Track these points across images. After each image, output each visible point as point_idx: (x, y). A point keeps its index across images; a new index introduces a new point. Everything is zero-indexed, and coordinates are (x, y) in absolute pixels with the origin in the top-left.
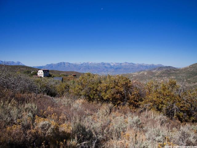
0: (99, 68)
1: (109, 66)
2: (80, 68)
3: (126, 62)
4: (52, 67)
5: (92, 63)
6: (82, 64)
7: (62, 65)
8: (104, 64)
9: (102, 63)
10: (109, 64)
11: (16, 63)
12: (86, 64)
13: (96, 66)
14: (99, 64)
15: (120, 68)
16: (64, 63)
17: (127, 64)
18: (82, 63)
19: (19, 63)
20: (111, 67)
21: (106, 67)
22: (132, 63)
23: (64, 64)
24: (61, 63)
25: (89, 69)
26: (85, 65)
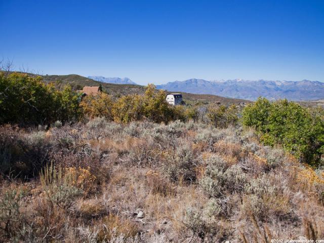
0: (256, 90)
1: (273, 87)
2: (223, 90)
3: (306, 81)
4: (177, 86)
5: (242, 80)
6: (225, 83)
7: (193, 84)
8: (264, 83)
9: (261, 81)
10: (273, 83)
11: (123, 80)
12: (232, 82)
13: (250, 86)
14: (255, 82)
15: (293, 91)
16: (196, 81)
17: (309, 84)
18: (226, 80)
19: (127, 79)
20: (277, 89)
21: (267, 88)
22: (319, 82)
23: (197, 83)
24: (191, 80)
25: (237, 91)
26: (230, 84)
